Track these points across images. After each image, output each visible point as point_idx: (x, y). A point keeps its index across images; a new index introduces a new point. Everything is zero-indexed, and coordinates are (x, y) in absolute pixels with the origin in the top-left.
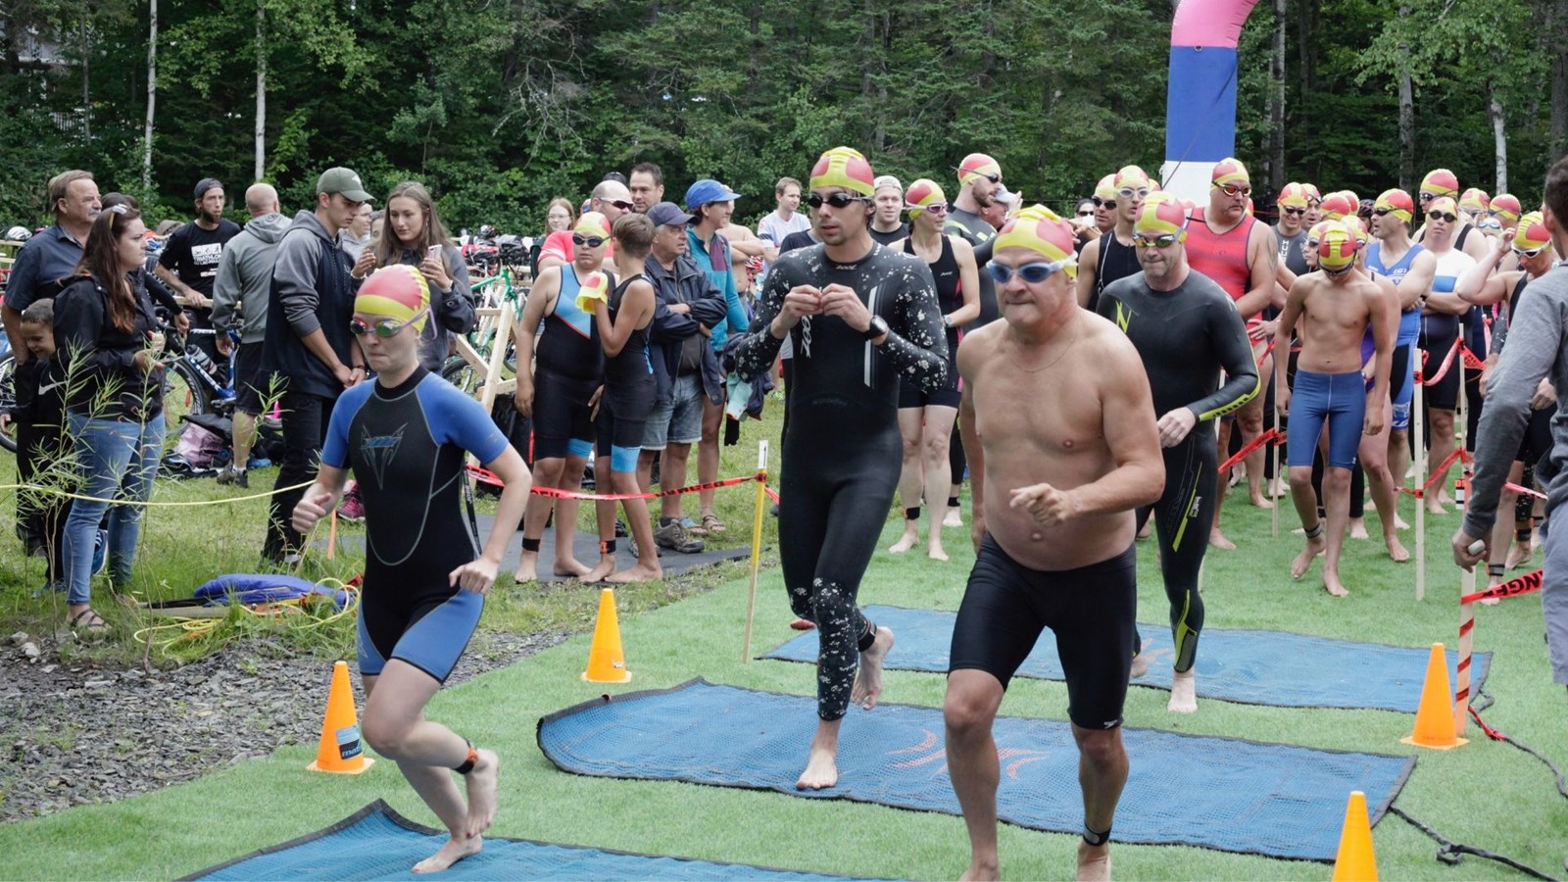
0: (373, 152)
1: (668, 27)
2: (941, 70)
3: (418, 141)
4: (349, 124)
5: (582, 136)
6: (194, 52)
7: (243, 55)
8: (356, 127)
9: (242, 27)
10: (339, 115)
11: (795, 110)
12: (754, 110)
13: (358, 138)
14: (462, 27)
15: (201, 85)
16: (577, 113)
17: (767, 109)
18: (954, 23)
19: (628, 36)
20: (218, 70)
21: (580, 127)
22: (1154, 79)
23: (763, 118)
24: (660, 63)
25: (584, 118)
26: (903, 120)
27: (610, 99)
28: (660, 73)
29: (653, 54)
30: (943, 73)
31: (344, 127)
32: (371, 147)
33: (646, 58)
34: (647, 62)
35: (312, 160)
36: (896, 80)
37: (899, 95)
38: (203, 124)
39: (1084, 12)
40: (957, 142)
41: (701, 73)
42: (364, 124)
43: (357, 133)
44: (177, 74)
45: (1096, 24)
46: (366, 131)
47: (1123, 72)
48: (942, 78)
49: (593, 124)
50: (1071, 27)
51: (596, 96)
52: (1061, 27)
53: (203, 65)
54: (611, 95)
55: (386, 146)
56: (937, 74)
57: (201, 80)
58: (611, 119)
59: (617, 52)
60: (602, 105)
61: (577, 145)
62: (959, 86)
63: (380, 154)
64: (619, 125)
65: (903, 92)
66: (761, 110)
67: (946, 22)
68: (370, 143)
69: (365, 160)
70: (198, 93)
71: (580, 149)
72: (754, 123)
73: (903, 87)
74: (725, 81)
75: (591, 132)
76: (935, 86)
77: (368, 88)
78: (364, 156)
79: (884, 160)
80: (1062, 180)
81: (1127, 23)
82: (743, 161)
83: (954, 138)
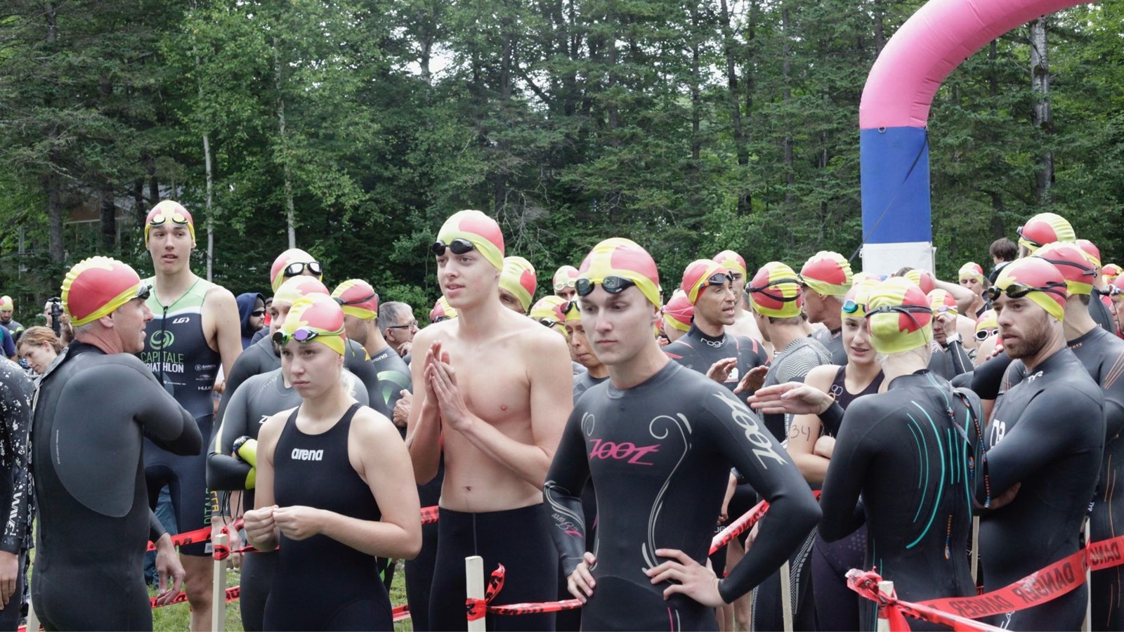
0: (384, 271)
1: (612, 158)
2: (837, 178)
3: (419, 260)
4: (364, 250)
5: (550, 249)
6: (232, 200)
7: (272, 199)
8: (370, 252)
9: (269, 178)
10: (356, 243)
11: (720, 219)
12: (686, 221)
13: (371, 261)
14: (445, 169)
15: (239, 226)
16: (546, 231)
17: (698, 219)
18: (846, 139)
19: (581, 167)
20: (252, 213)
21: (549, 243)
22: (1018, 174)
23: (694, 227)
24: (607, 187)
25: (552, 235)
26: (807, 222)
27: (570, 219)
28: (609, 196)
29: (600, 180)
30: (838, 181)
31: (360, 253)
32: (382, 267)
33: (598, 184)
34: (596, 187)
35: (333, 280)
36: (802, 189)
37: (801, 201)
38: (246, 255)
39: (954, 122)
40: (852, 237)
41: (641, 193)
42: (375, 249)
43: (370, 256)
44: (221, 217)
45: (965, 131)
46: (377, 255)
47: (993, 170)
48: (838, 185)
49: (558, 240)
50: (945, 135)
51: (559, 217)
52: (937, 136)
53: (240, 210)
54: (571, 215)
55: (394, 266)
56: (833, 182)
57: (238, 222)
58: (572, 235)
59: (572, 180)
60: (564, 223)
61: (545, 256)
62: (852, 190)
63: (389, 273)
64: (578, 240)
65: (805, 198)
66: (692, 221)
67: (839, 139)
68: (380, 264)
69: (377, 277)
70: (237, 231)
71: (547, 260)
72: (686, 231)
73: (805, 195)
74: (660, 198)
75: (558, 246)
76: (831, 192)
77: (376, 221)
78: (375, 275)
79: (795, 255)
80: (947, 264)
81: (992, 129)
82: (679, 263)
83: (850, 234)
